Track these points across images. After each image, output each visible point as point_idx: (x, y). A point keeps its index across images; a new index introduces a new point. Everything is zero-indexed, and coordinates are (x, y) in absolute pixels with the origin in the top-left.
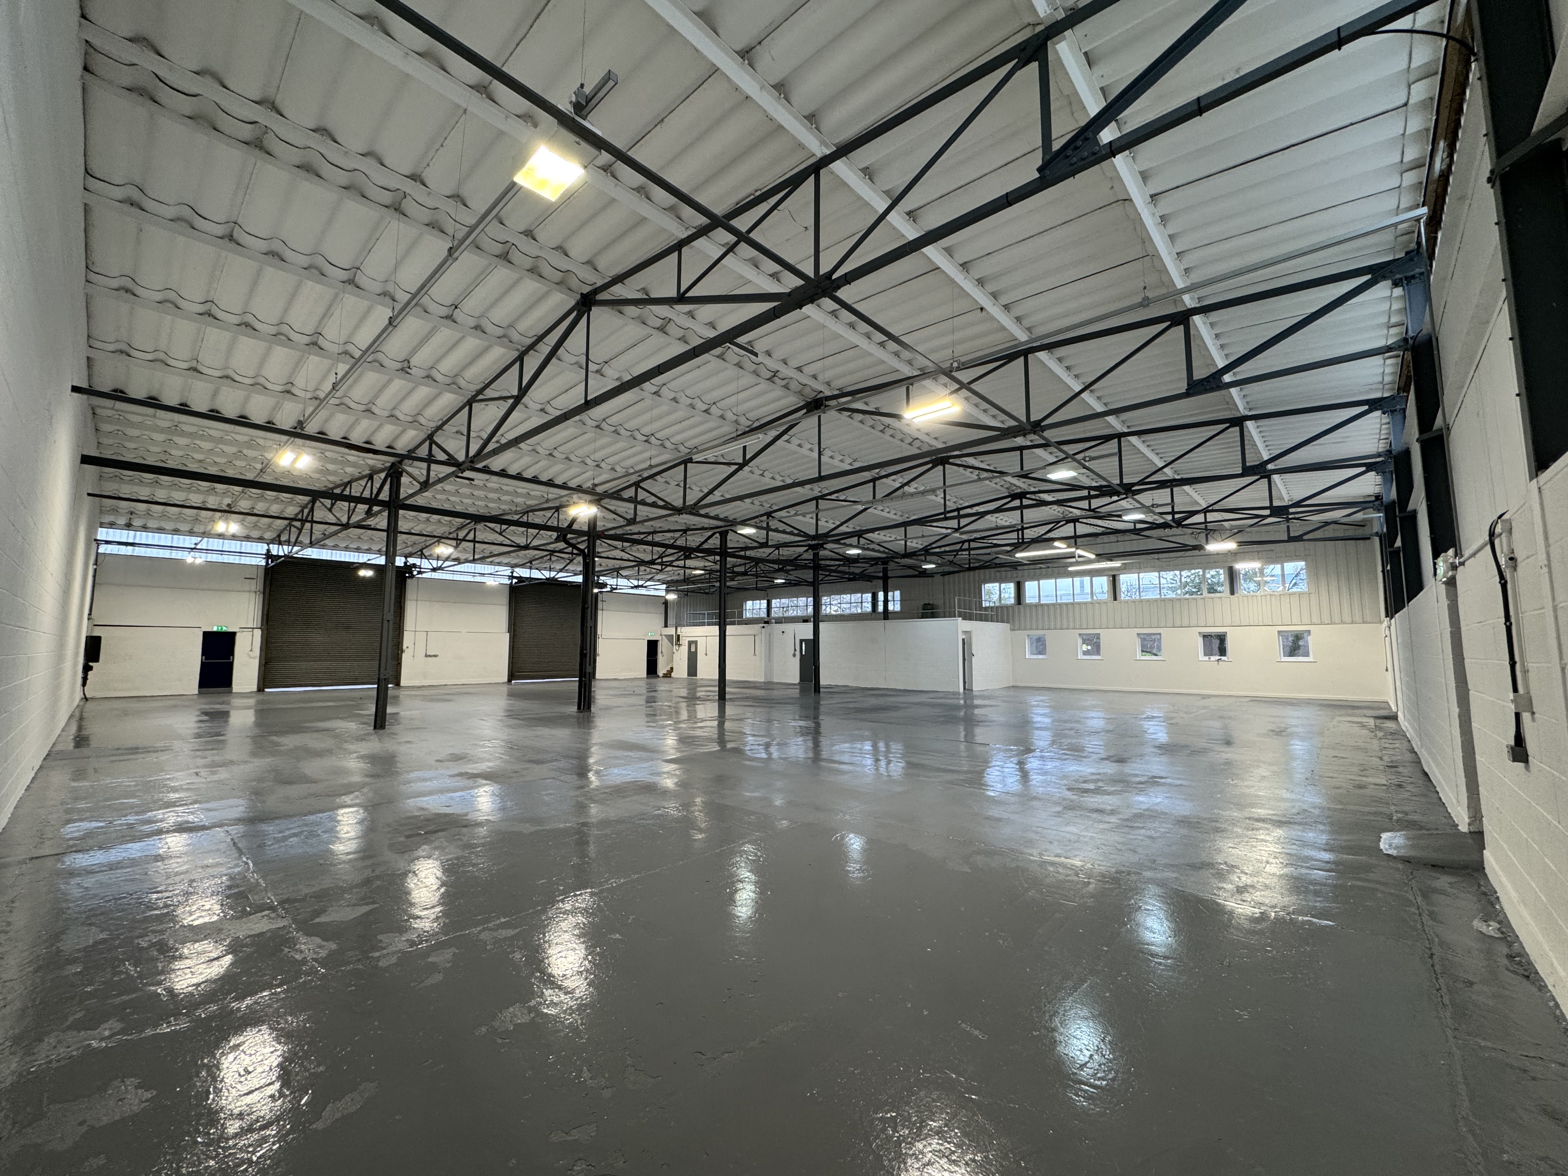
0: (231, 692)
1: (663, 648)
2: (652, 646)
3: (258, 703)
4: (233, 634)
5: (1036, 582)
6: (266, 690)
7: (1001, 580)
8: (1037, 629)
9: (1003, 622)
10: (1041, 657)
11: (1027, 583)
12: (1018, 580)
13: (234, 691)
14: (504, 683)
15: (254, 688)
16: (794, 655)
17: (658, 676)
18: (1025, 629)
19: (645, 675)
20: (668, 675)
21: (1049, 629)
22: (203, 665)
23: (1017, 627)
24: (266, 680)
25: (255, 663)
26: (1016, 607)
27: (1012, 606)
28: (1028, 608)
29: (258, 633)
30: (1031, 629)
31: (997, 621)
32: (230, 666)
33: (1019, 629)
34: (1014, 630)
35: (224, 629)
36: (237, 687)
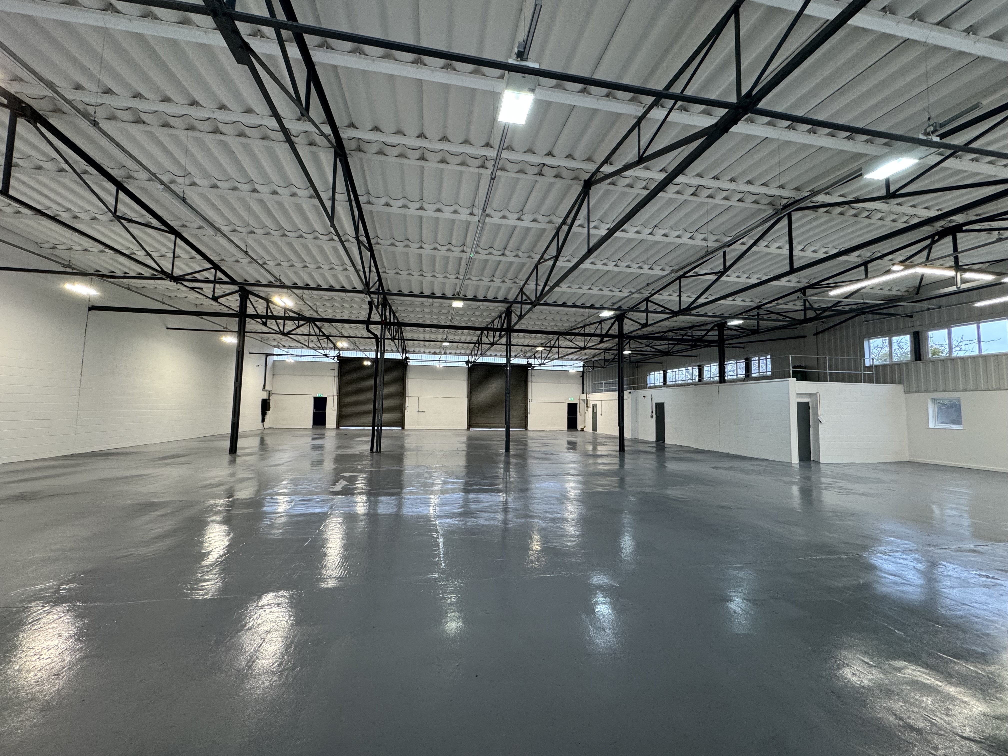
0: (325, 428)
1: (580, 409)
2: (572, 409)
3: (337, 435)
4: (326, 398)
5: (946, 331)
6: (341, 428)
7: (890, 333)
8: (944, 391)
9: (893, 382)
10: (954, 426)
11: (930, 333)
12: (915, 330)
13: (327, 427)
14: (465, 430)
15: (335, 427)
16: (652, 417)
17: (577, 430)
18: (927, 391)
19: (566, 429)
20: (582, 430)
21: (966, 390)
22: (314, 414)
23: (914, 388)
24: (339, 423)
25: (335, 413)
26: (913, 365)
27: (907, 364)
28: (930, 364)
29: (336, 397)
30: (936, 391)
31: (885, 382)
32: (325, 414)
33: (918, 391)
34: (909, 392)
35: (321, 396)
36: (327, 426)
